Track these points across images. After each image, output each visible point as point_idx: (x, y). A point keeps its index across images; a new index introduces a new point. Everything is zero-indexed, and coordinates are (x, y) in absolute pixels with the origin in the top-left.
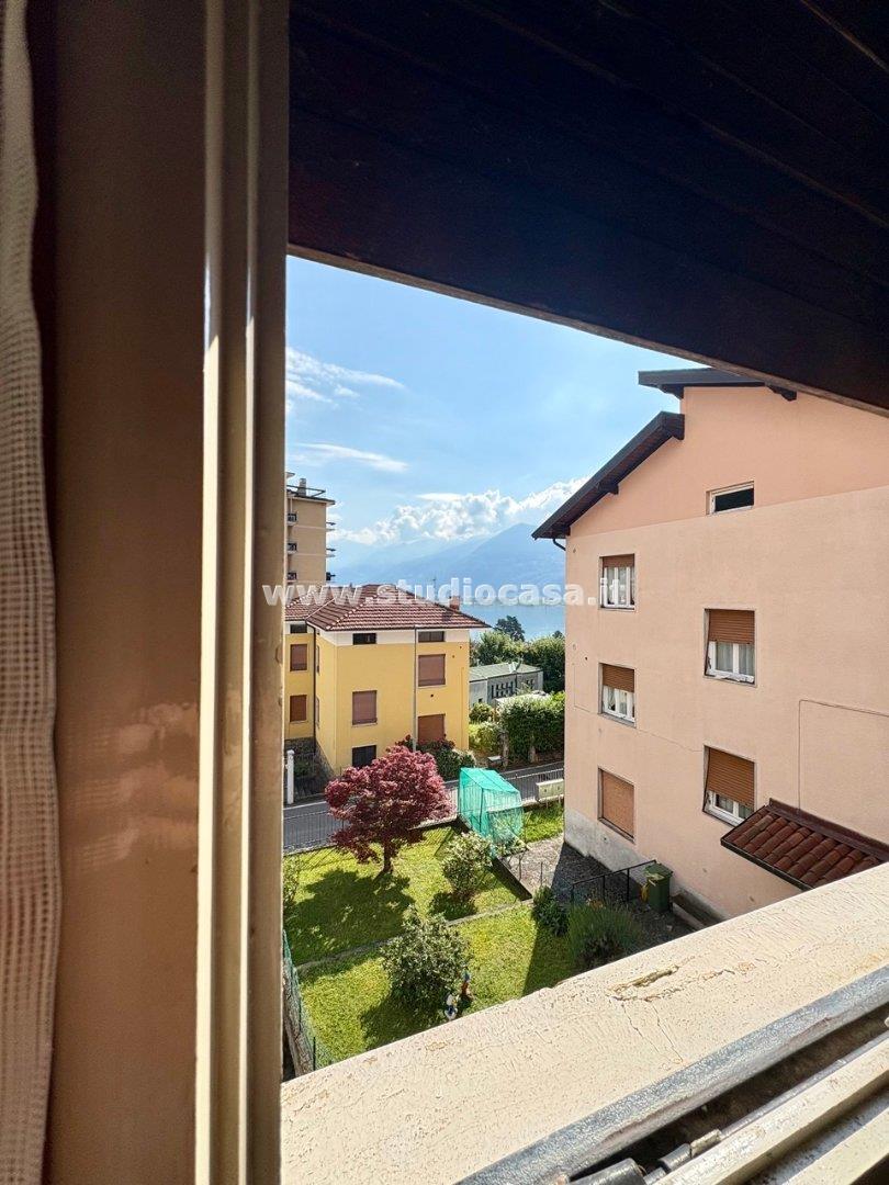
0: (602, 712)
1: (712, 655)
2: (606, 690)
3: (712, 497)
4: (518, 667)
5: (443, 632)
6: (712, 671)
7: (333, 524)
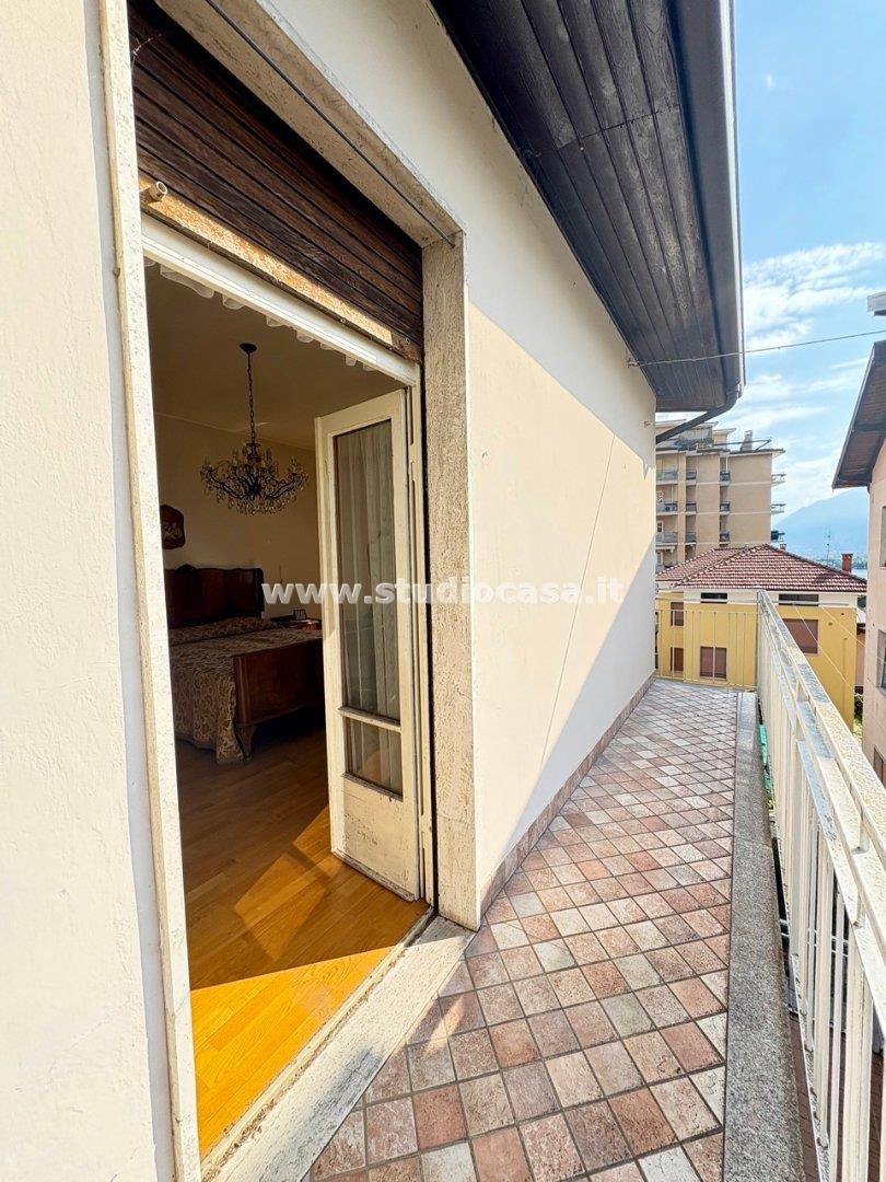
5: (817, 596)
7: (782, 475)
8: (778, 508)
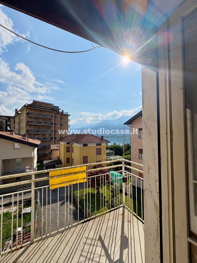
0: (139, 158)
2: (140, 154)
4: (109, 151)
5: (101, 143)
7: (70, 120)
8: (69, 126)
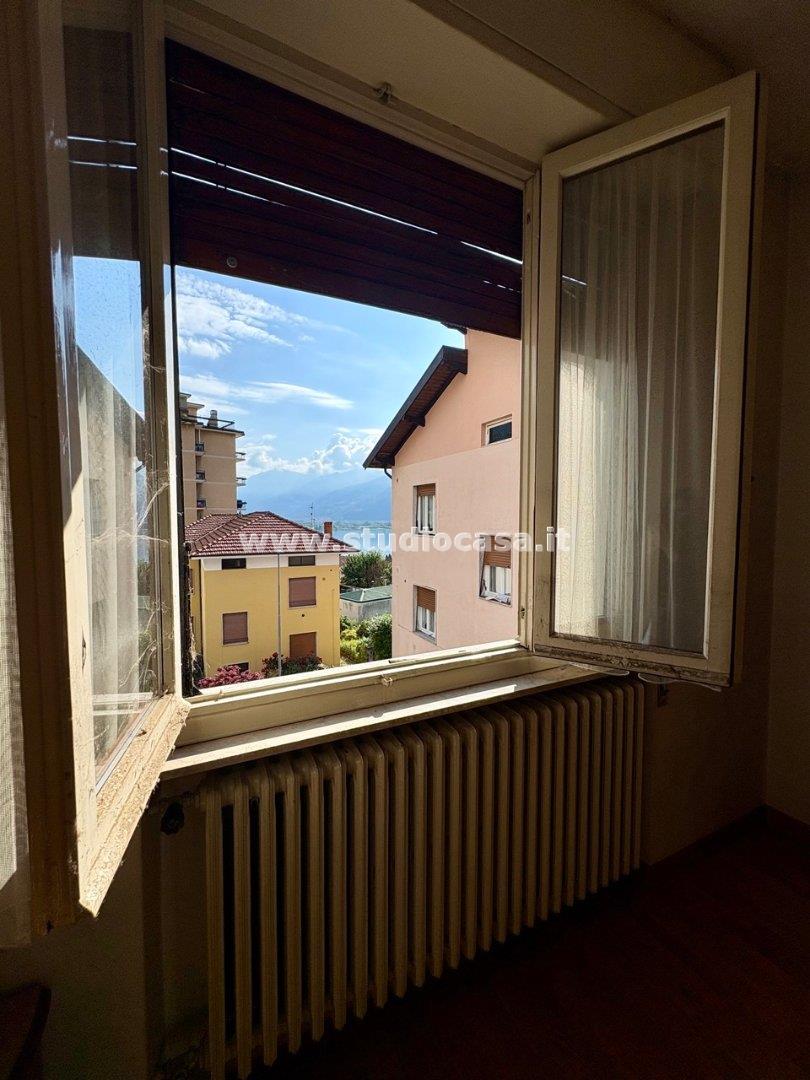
0: (417, 630)
1: (487, 578)
2: (421, 610)
3: (487, 429)
5: (314, 557)
6: (487, 592)
7: (243, 454)
8: (240, 481)
